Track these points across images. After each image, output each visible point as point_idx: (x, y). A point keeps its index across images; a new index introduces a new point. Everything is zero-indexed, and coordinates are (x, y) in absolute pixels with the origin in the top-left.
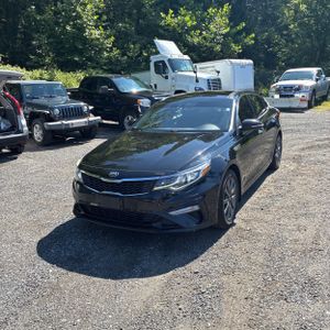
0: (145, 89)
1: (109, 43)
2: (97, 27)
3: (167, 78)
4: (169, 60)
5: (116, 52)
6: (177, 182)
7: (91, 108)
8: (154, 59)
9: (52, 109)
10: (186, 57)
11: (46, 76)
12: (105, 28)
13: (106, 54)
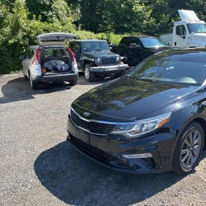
0: (163, 46)
1: (148, 14)
2: (141, 4)
3: (184, 37)
4: (188, 24)
5: (152, 20)
6: (134, 129)
7: (122, 58)
8: (176, 24)
9: (96, 58)
10: (203, 22)
11: (105, 37)
12: (146, 4)
13: (145, 22)
